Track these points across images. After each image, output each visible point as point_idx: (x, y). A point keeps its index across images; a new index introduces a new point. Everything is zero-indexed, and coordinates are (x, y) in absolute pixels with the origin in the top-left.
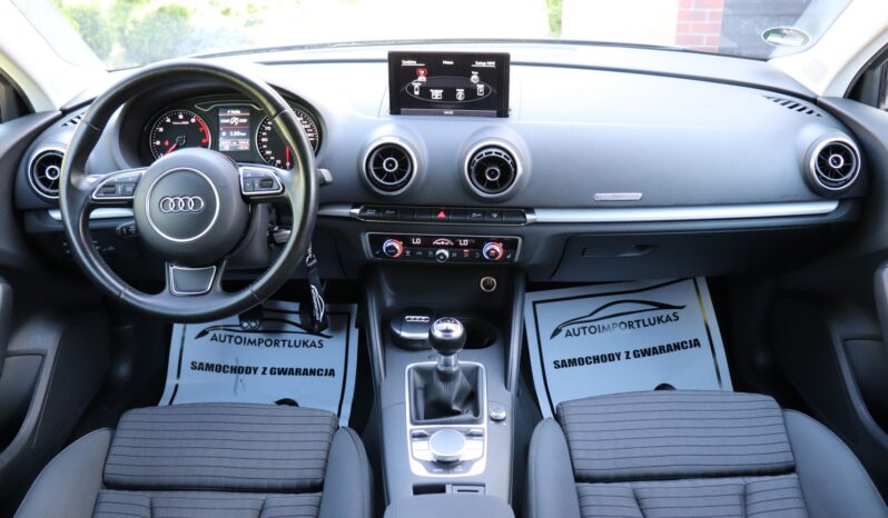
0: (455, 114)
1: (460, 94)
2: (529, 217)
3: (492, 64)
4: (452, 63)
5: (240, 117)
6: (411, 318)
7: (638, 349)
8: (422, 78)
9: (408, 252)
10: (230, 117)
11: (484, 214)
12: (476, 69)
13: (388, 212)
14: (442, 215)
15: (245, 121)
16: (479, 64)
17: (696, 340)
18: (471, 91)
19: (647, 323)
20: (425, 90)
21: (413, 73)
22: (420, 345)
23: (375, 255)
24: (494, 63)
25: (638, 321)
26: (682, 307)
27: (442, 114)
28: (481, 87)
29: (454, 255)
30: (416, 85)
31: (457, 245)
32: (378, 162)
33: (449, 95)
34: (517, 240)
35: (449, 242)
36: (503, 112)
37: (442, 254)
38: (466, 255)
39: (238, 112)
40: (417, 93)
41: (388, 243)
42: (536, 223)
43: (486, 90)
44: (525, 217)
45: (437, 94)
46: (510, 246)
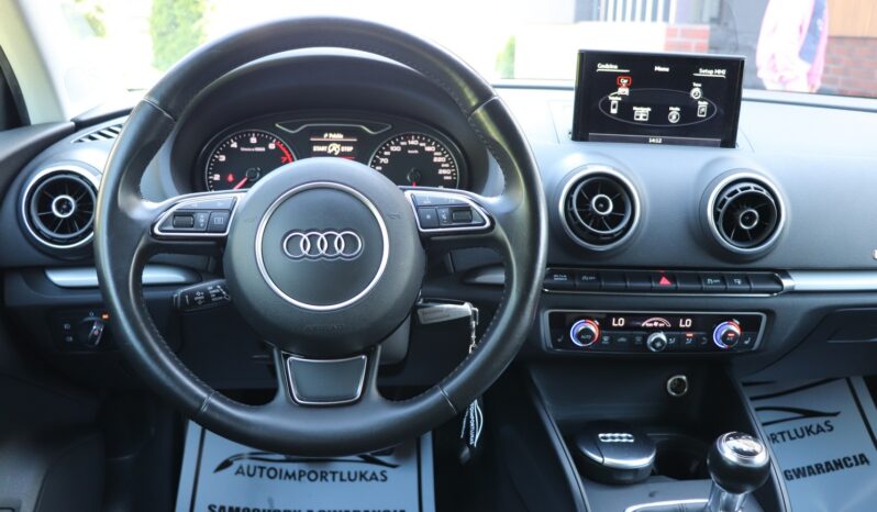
0: (664, 142)
1: (674, 114)
2: (787, 283)
3: (721, 73)
4: (667, 70)
5: (343, 144)
6: (607, 437)
7: (790, 469)
8: (624, 91)
9: (606, 339)
10: (327, 143)
11: (723, 281)
12: (699, 80)
13: (584, 278)
14: (665, 282)
15: (350, 149)
16: (703, 72)
17: (862, 456)
18: (689, 109)
19: (793, 435)
20: (626, 106)
21: (611, 82)
22: (629, 478)
23: (556, 344)
24: (724, 72)
25: (782, 433)
26: (835, 414)
27: (646, 141)
28: (703, 105)
29: (672, 341)
30: (615, 100)
31: (675, 328)
32: (583, 202)
33: (659, 116)
34: (760, 317)
35: (665, 323)
36: (729, 141)
37: (658, 340)
38: (689, 341)
39: (339, 137)
40: (614, 111)
41: (579, 326)
42: (792, 292)
43: (710, 110)
44: (781, 284)
45: (641, 113)
46: (749, 325)
